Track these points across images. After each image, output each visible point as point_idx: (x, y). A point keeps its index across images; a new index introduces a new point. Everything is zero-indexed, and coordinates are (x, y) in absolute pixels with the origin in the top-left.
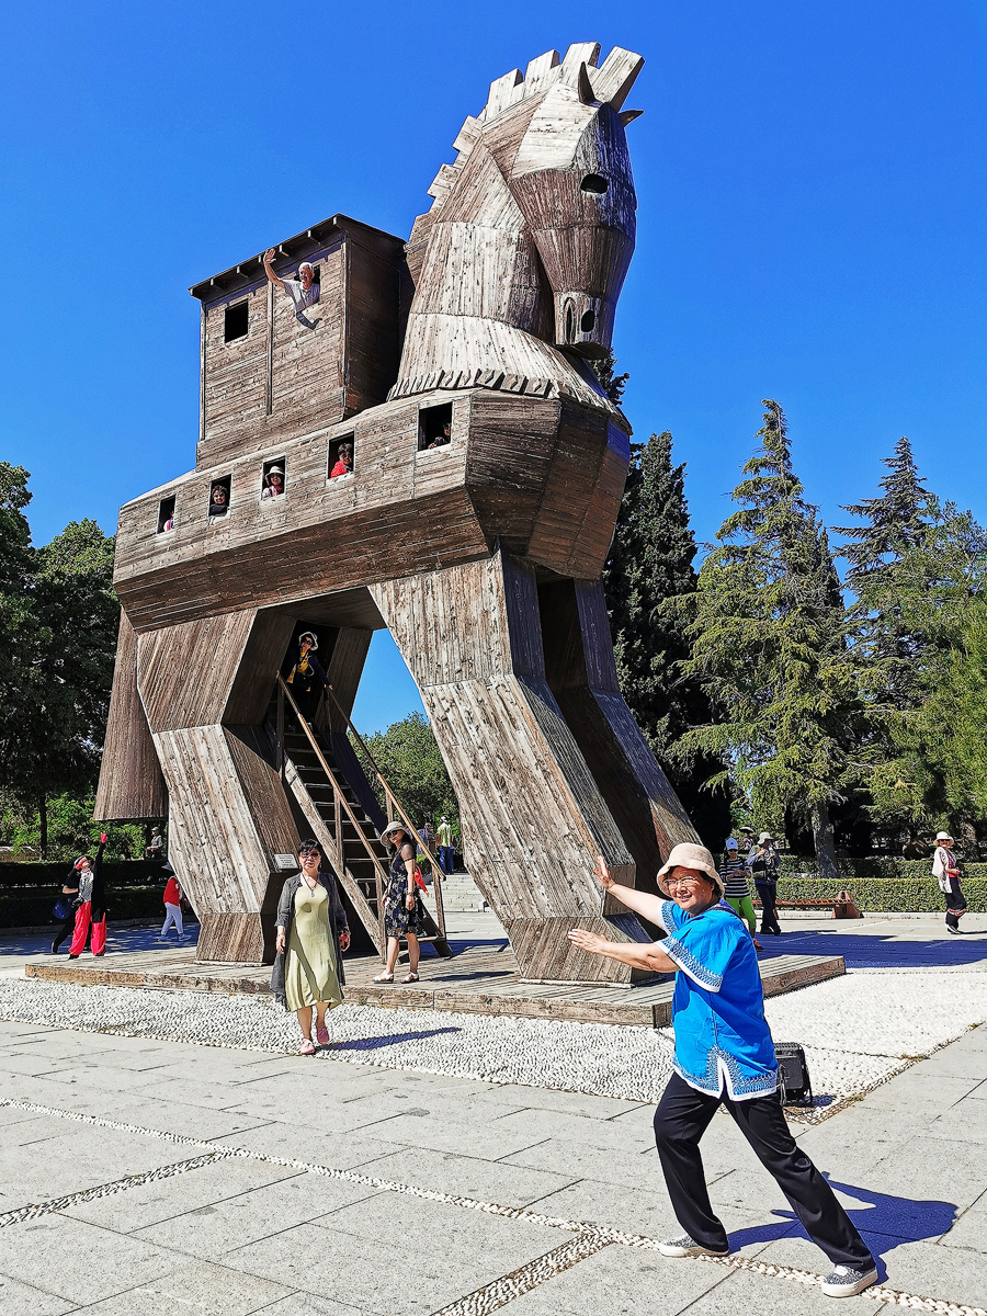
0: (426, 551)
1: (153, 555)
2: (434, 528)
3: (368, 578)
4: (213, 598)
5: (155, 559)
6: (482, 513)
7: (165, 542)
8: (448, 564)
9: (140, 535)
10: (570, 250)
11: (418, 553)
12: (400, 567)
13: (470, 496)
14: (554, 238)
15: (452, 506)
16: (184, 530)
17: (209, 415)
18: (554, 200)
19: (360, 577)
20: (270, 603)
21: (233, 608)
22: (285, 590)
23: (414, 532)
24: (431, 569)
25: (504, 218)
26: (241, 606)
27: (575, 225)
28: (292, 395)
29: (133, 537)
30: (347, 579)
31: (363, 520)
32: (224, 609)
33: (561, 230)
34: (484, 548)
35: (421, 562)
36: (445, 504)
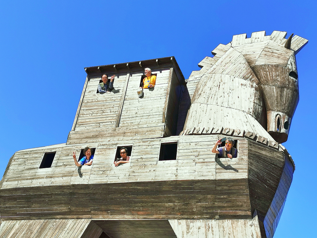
0: (212, 208)
1: (33, 179)
2: (222, 197)
3: (170, 216)
4: (64, 209)
5: (34, 181)
6: (252, 195)
7: (44, 173)
8: (223, 217)
9: (26, 167)
10: (281, 96)
11: (207, 208)
12: (193, 213)
13: (249, 185)
14: (275, 90)
15: (237, 187)
16: (58, 170)
17: (79, 121)
18: (276, 76)
19: (165, 214)
20: (100, 218)
21: (75, 217)
22: (113, 212)
23: (209, 196)
24: (212, 217)
25: (248, 77)
26: (80, 216)
27: (286, 87)
28: (132, 121)
29: (21, 168)
30: (157, 214)
31: (180, 185)
32: (68, 216)
33: (279, 87)
34: (249, 213)
35: (207, 213)
36: (233, 186)
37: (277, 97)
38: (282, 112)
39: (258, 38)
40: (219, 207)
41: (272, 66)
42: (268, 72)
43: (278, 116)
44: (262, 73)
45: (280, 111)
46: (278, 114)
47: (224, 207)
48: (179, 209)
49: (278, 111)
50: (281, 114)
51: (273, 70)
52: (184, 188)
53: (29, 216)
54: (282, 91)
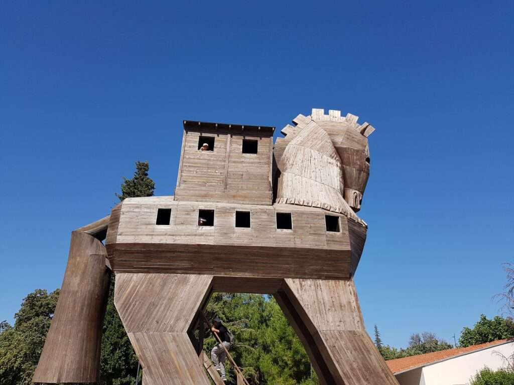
2: (330, 263)
5: (154, 237)
6: (351, 263)
7: (163, 230)
8: (328, 278)
10: (359, 178)
11: (316, 271)
13: (351, 255)
14: (354, 172)
15: (342, 256)
17: (183, 177)
18: (356, 160)
19: (282, 274)
20: (222, 275)
21: (197, 272)
22: (236, 270)
23: (320, 262)
24: (320, 278)
25: (334, 156)
26: (201, 272)
27: (363, 170)
30: (274, 273)
31: (298, 251)
32: (190, 272)
33: (358, 170)
35: (316, 275)
36: (340, 255)
37: (356, 178)
38: (359, 191)
39: (336, 117)
40: (327, 271)
41: (354, 150)
42: (350, 156)
43: (356, 194)
44: (346, 156)
45: (357, 190)
46: (355, 193)
47: (330, 271)
48: (294, 271)
49: (355, 190)
50: (357, 192)
51: (355, 154)
52: (301, 255)
53: (148, 270)
54: (360, 174)
